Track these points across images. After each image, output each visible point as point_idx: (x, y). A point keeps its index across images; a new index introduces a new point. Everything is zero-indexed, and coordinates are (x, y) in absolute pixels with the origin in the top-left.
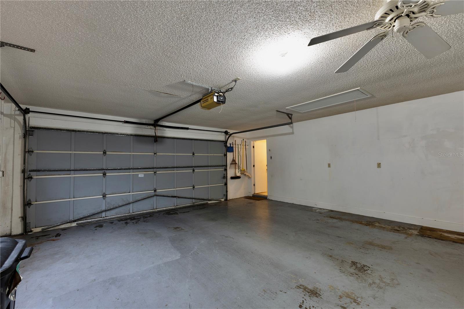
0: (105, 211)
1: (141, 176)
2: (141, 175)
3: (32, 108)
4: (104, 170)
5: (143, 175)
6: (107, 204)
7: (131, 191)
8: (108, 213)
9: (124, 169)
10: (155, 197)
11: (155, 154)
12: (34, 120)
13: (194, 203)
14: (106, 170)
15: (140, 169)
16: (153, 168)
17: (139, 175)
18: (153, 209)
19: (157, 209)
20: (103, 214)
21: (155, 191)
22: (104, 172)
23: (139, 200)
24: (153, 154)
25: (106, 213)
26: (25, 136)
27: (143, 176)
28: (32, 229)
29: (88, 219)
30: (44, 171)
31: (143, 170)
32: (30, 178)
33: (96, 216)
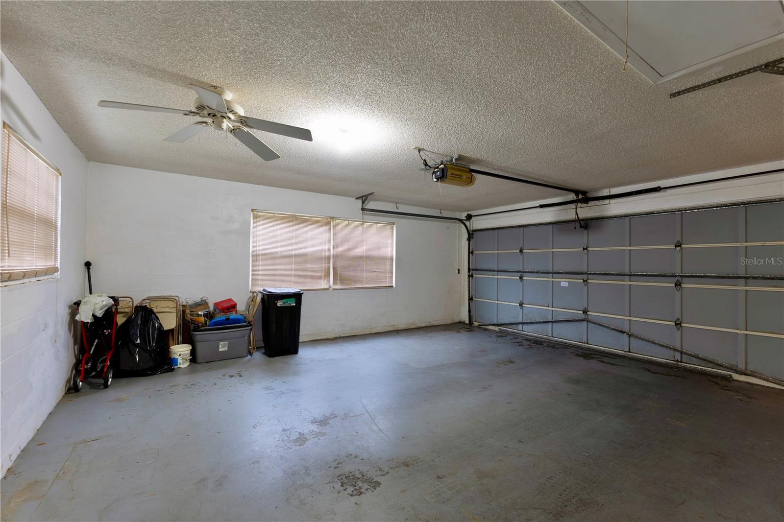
0: (523, 323)
1: (564, 285)
2: (565, 283)
3: (473, 213)
4: (521, 272)
5: (567, 283)
6: (524, 315)
7: (551, 305)
8: (526, 327)
9: (542, 273)
10: (585, 323)
11: (584, 249)
12: (477, 224)
13: (678, 361)
14: (523, 272)
15: (562, 273)
16: (582, 273)
17: (562, 283)
18: (582, 343)
19: (587, 344)
20: (520, 327)
21: (585, 312)
22: (521, 274)
23: (560, 321)
24: (582, 250)
25: (523, 327)
26: (469, 239)
27: (567, 285)
28: (474, 323)
29: (509, 327)
30: (483, 270)
31: (567, 275)
32: (472, 276)
33: (514, 326)
